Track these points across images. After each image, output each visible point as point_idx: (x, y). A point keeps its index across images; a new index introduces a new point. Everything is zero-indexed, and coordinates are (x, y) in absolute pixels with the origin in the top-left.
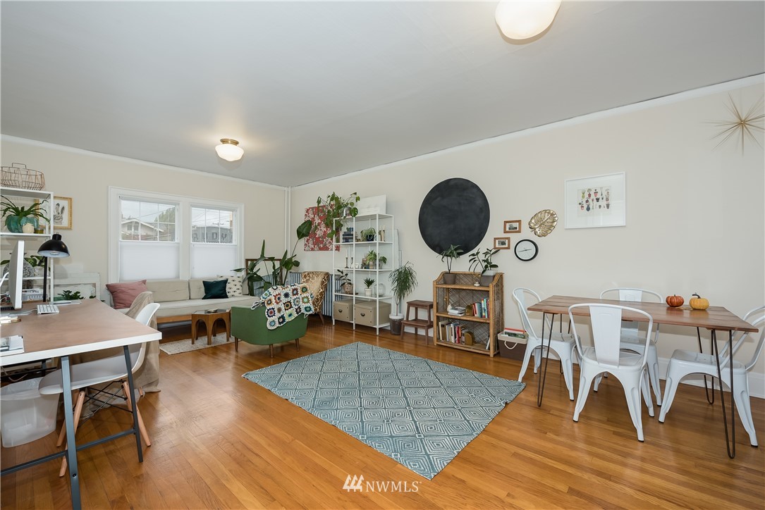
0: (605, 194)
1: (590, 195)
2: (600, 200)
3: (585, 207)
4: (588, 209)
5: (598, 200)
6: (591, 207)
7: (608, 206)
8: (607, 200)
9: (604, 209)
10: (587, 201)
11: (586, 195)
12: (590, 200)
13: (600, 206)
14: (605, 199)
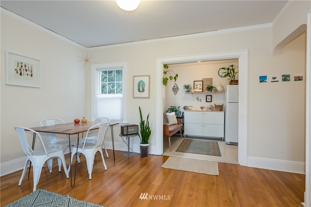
0: (30, 68)
1: (22, 66)
2: (28, 71)
3: (19, 73)
4: (21, 74)
5: (26, 70)
6: (22, 73)
7: (32, 75)
8: (31, 72)
9: (29, 77)
10: (20, 70)
11: (20, 65)
12: (22, 69)
13: (27, 74)
14: (30, 71)
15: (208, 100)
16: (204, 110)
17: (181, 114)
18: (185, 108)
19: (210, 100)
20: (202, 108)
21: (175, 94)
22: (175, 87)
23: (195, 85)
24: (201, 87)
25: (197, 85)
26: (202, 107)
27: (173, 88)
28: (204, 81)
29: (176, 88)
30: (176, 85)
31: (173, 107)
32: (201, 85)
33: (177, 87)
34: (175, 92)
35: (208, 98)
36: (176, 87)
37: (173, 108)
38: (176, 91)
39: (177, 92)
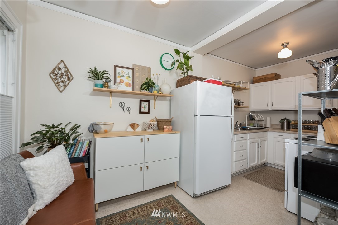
15: (143, 110)
16: (139, 129)
17: (85, 147)
18: (93, 129)
19: (146, 110)
20: (133, 126)
21: (59, 89)
22: (59, 69)
23: (117, 75)
24: (131, 82)
25: (121, 77)
26: (134, 124)
27: (53, 72)
28: (136, 69)
29: (62, 74)
30: (62, 64)
31: (53, 126)
32: (129, 77)
33: (66, 71)
34: (61, 84)
35: (143, 106)
36: (63, 71)
37: (52, 130)
38: (63, 82)
39: (65, 87)
